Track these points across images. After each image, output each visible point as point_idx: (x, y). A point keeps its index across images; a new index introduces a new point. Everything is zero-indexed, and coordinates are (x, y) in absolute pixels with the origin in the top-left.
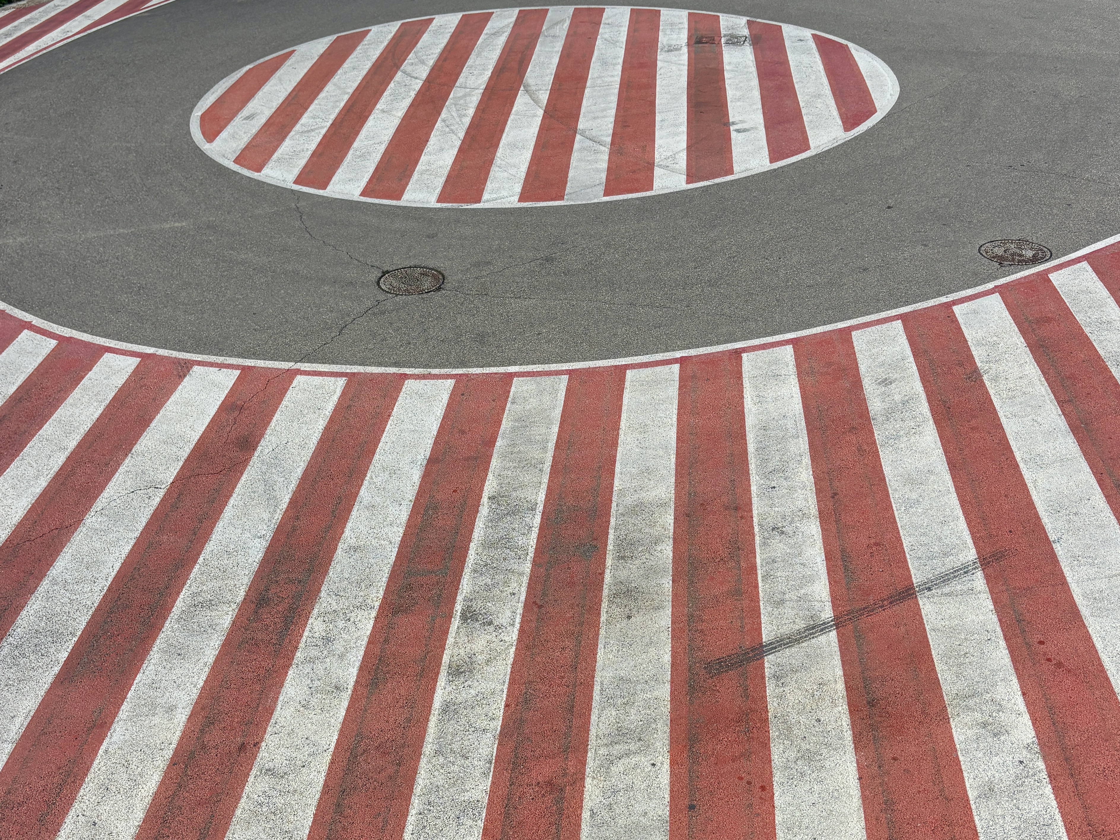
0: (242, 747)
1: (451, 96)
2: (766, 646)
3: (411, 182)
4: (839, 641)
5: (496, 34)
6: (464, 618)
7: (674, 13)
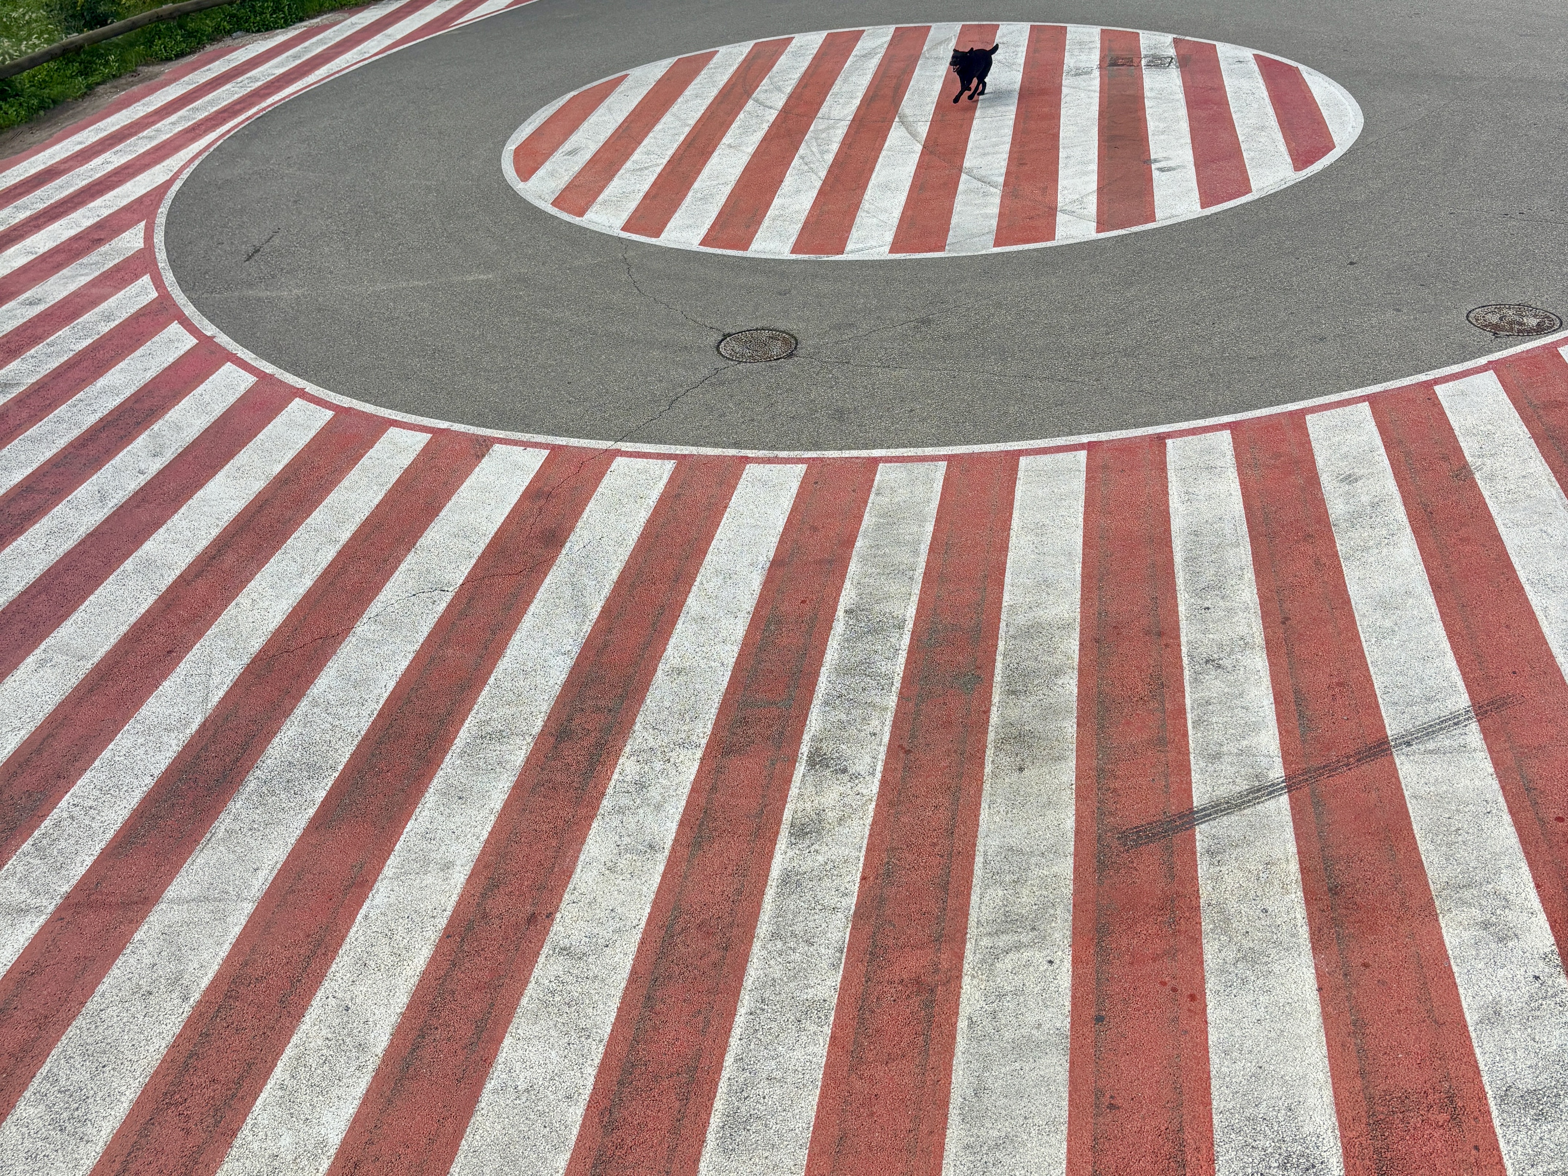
0: (532, 919)
1: (812, 128)
2: (1197, 812)
3: (761, 229)
4: (1292, 808)
5: (867, 56)
6: (812, 763)
7: (1084, 30)
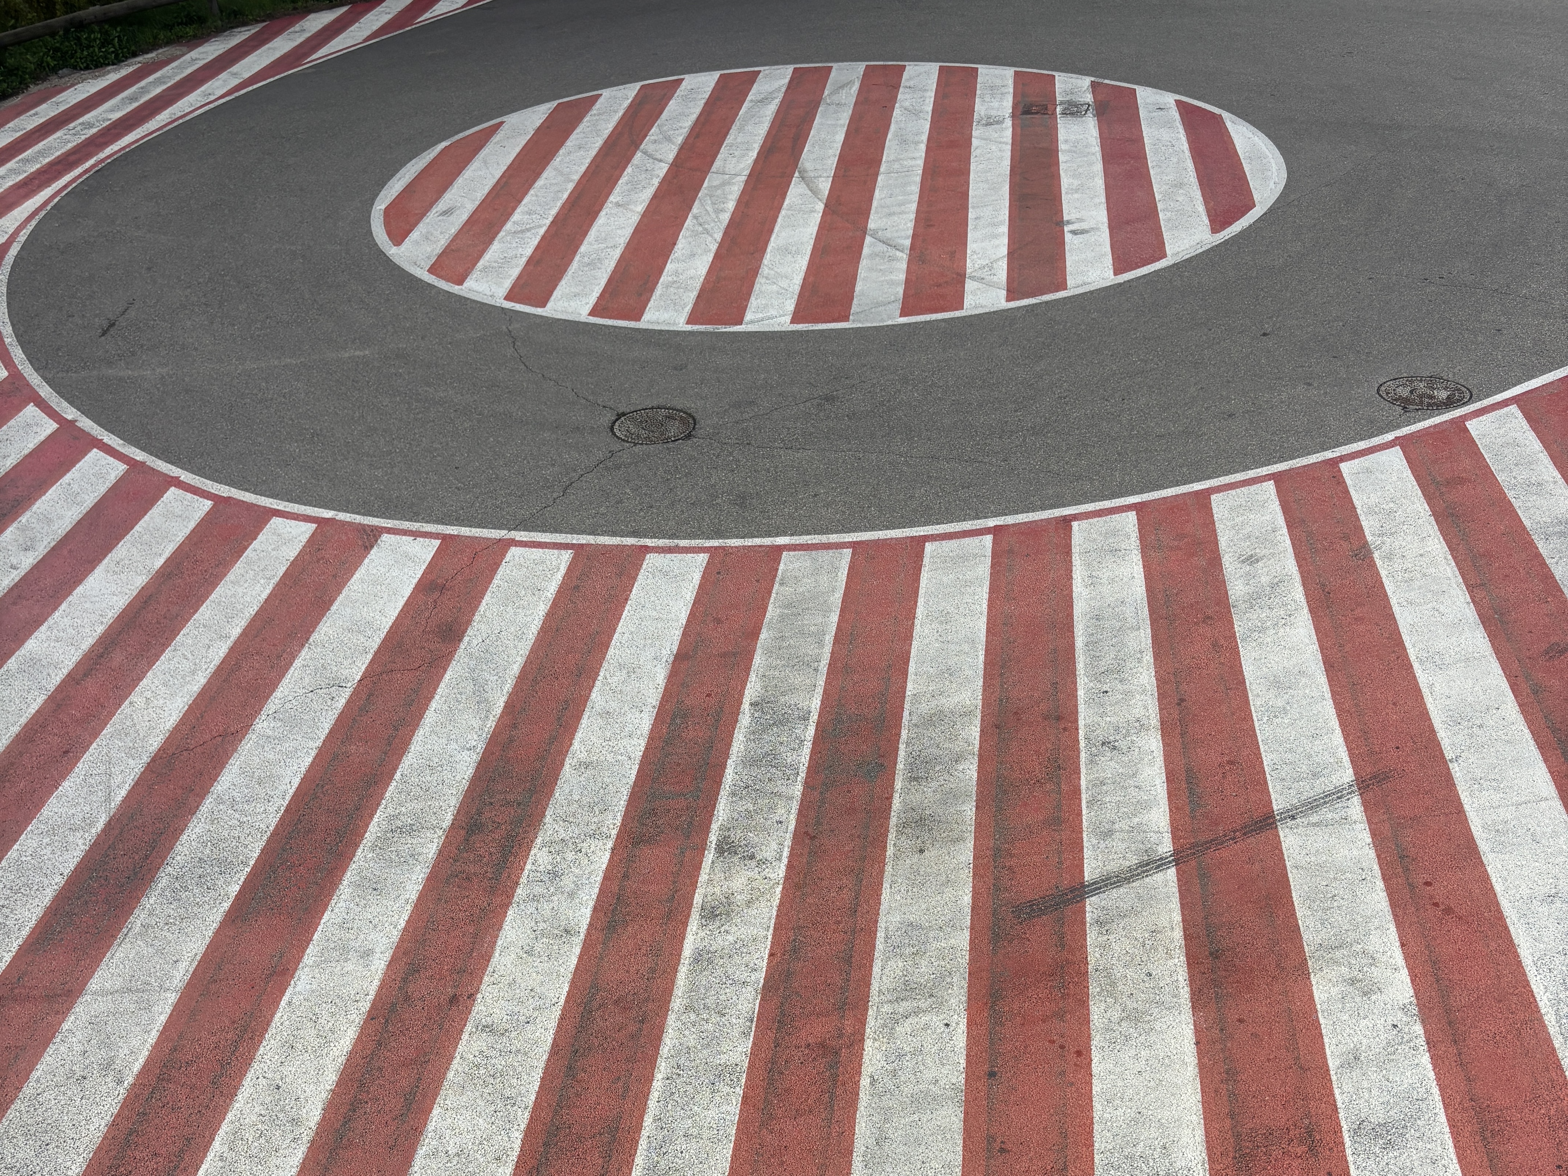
0: (454, 1000)
1: (705, 185)
2: (1088, 886)
3: (654, 297)
4: (1179, 880)
5: (764, 101)
6: (721, 850)
7: (996, 72)
